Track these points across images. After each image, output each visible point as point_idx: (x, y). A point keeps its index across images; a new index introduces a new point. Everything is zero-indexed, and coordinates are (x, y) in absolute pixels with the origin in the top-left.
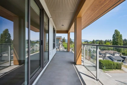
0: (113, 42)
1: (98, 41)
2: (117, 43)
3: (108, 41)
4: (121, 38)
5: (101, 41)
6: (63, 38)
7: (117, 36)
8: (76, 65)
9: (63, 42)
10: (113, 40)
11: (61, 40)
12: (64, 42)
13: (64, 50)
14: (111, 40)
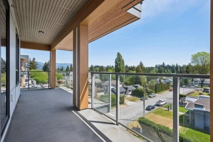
0: (116, 69)
1: (98, 66)
2: (120, 70)
3: (110, 68)
4: (123, 64)
5: (102, 67)
6: (32, 60)
7: (120, 61)
8: (79, 110)
9: (30, 69)
10: (116, 66)
11: (27, 64)
12: (34, 69)
13: (36, 86)
14: (113, 67)
